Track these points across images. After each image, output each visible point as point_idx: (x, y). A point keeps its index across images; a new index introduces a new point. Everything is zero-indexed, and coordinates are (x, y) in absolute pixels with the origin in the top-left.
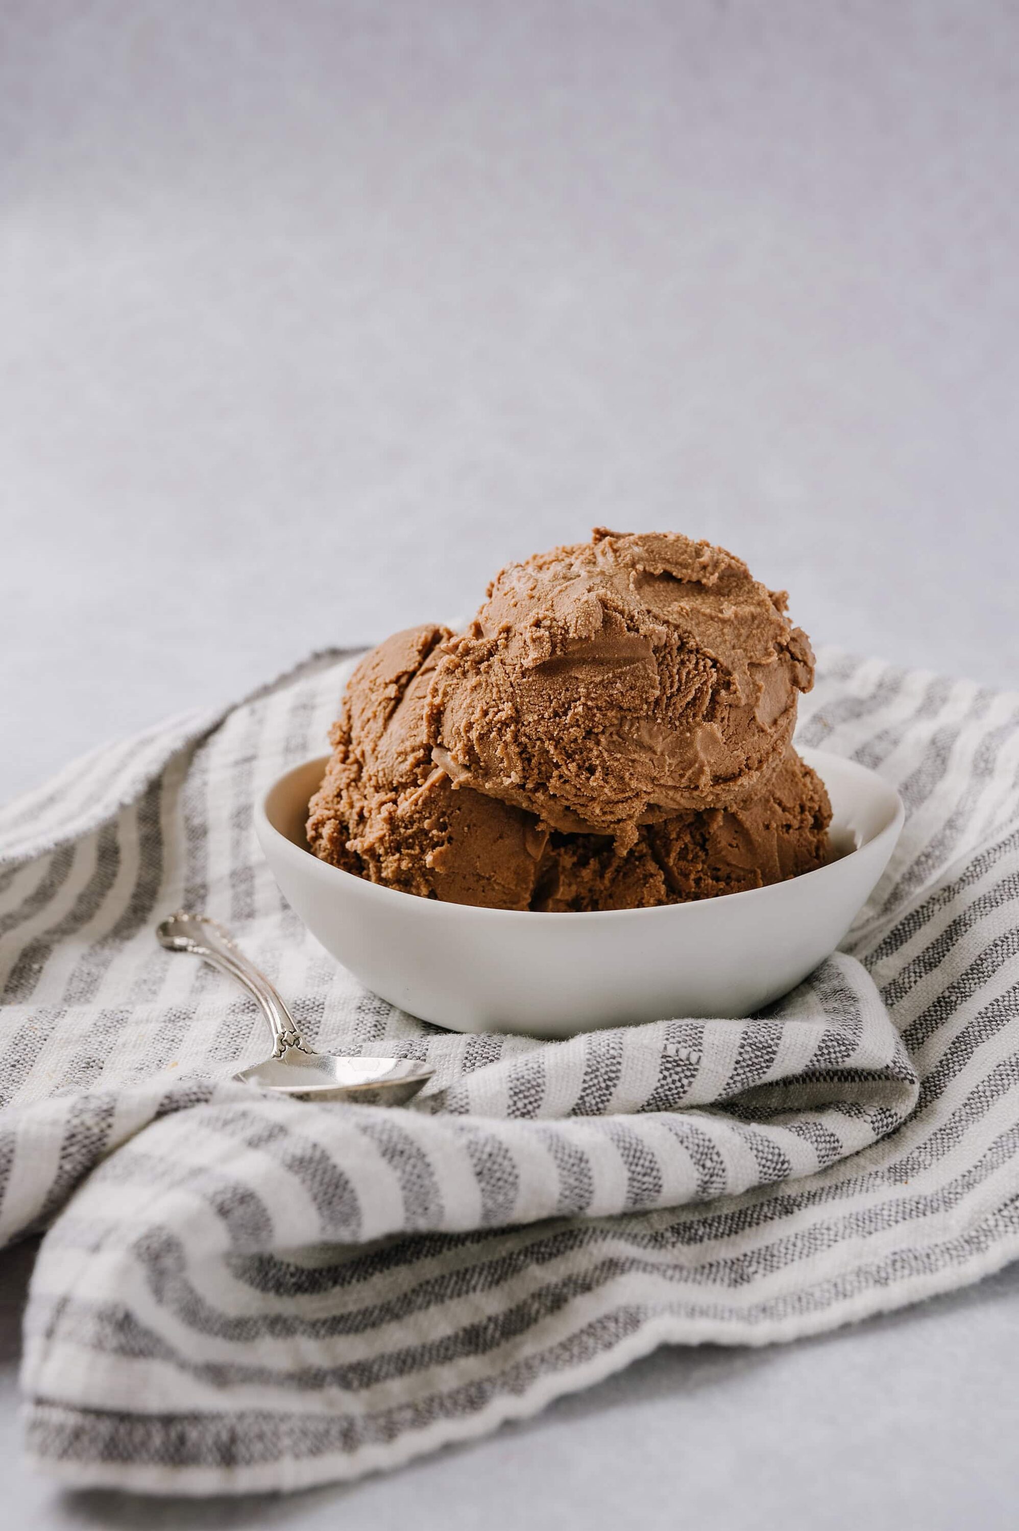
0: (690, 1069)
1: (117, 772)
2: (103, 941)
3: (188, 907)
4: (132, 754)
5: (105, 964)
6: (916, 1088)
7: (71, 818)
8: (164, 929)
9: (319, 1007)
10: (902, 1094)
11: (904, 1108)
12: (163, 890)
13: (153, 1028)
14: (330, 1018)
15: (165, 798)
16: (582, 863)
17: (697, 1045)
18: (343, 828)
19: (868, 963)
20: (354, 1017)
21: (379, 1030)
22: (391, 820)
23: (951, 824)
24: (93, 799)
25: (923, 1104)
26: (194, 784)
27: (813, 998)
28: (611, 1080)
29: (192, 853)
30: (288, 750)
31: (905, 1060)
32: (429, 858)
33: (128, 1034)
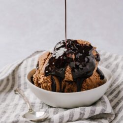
0: (84, 114)
1: (9, 69)
2: (7, 92)
3: (18, 87)
4: (11, 66)
5: (7, 96)
6: (114, 116)
7: (3, 75)
8: (15, 91)
9: (35, 103)
10: (112, 116)
11: (113, 118)
12: (15, 85)
13: (13, 106)
14: (36, 105)
15: (15, 72)
16: (69, 84)
17: (85, 111)
18: (38, 79)
19: (108, 96)
20: (39, 105)
21: (42, 108)
22: (44, 79)
23: (119, 76)
24: (6, 73)
25: (115, 117)
26: (19, 70)
27: (100, 102)
28: (73, 116)
29: (19, 80)
30: (31, 66)
31: (113, 112)
32: (49, 84)
33: (10, 107)
